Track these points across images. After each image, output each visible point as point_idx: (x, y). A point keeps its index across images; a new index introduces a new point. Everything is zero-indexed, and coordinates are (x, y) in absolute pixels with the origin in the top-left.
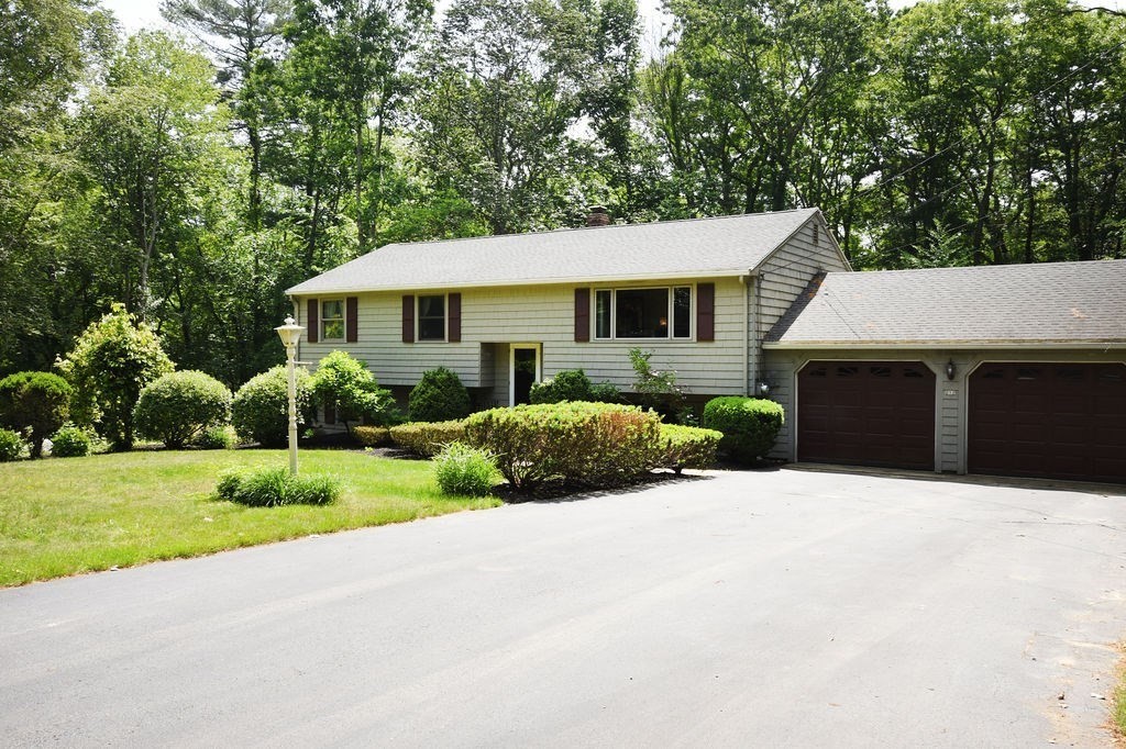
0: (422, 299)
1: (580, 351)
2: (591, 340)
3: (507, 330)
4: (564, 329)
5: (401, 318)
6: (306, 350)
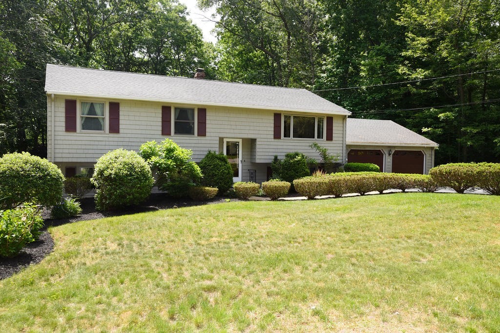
0: (176, 109)
1: (276, 143)
2: (282, 139)
3: (236, 131)
4: (268, 133)
5: (160, 120)
6: (62, 138)
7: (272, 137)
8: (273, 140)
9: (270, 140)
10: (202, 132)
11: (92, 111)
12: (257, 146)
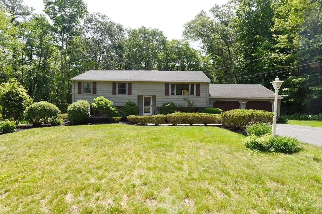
0: (119, 84)
1: (166, 98)
2: (170, 95)
3: (146, 92)
5: (112, 88)
6: (77, 96)
7: (164, 94)
8: (165, 96)
9: (163, 96)
10: (130, 93)
11: (88, 86)
12: (157, 99)
